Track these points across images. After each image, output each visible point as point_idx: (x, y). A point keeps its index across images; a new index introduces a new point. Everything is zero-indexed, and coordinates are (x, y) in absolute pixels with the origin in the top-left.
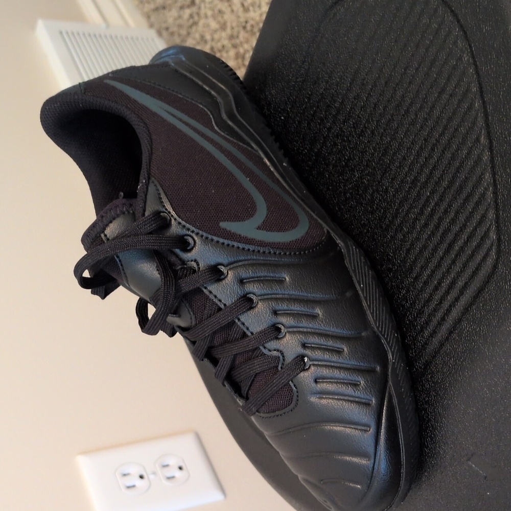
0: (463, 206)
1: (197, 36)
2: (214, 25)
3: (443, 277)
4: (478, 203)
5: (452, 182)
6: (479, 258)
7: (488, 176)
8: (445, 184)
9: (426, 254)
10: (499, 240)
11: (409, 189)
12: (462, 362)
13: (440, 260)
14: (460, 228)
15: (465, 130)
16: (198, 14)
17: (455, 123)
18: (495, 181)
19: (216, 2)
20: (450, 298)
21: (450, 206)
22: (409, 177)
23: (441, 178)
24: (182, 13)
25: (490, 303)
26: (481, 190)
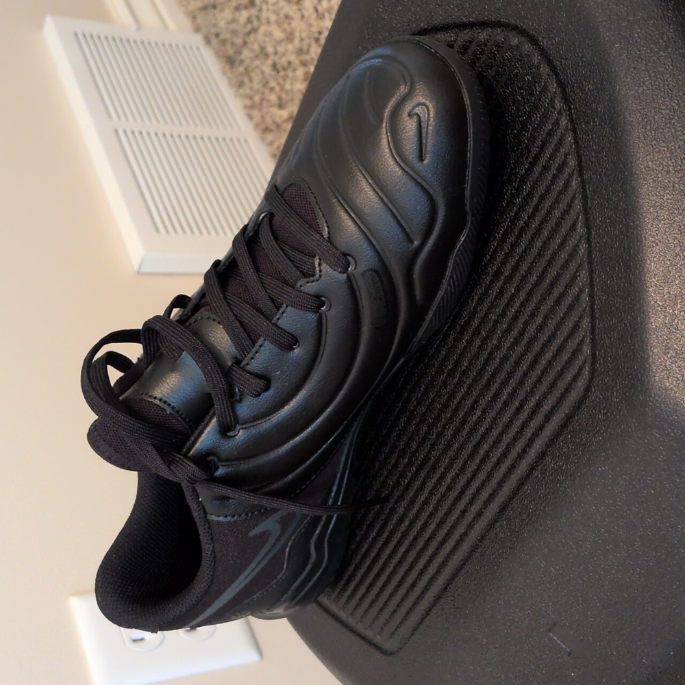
0: (553, 309)
1: (256, 47)
2: (278, 34)
3: (526, 398)
4: (571, 307)
5: (541, 278)
6: (568, 377)
7: (584, 274)
8: (533, 279)
9: (507, 367)
10: (594, 355)
11: (490, 282)
12: (544, 508)
13: (524, 376)
14: (549, 337)
15: (560, 214)
16: (258, 18)
17: (548, 203)
18: (592, 281)
19: (282, 3)
20: (533, 425)
21: (537, 308)
22: (491, 267)
23: (528, 272)
24: (237, 14)
25: (580, 435)
26: (575, 290)
